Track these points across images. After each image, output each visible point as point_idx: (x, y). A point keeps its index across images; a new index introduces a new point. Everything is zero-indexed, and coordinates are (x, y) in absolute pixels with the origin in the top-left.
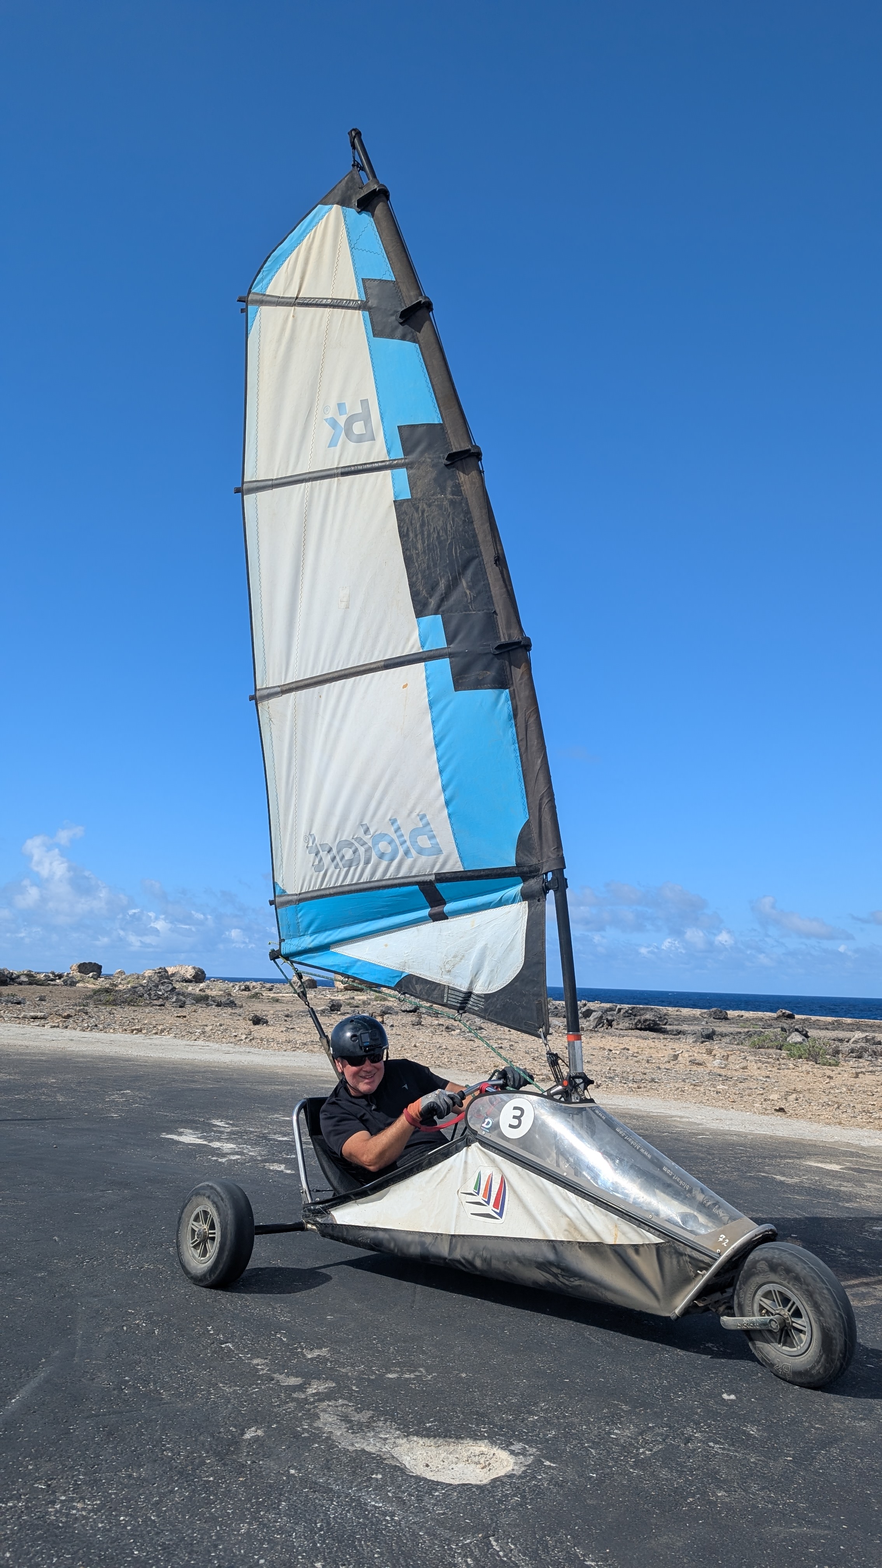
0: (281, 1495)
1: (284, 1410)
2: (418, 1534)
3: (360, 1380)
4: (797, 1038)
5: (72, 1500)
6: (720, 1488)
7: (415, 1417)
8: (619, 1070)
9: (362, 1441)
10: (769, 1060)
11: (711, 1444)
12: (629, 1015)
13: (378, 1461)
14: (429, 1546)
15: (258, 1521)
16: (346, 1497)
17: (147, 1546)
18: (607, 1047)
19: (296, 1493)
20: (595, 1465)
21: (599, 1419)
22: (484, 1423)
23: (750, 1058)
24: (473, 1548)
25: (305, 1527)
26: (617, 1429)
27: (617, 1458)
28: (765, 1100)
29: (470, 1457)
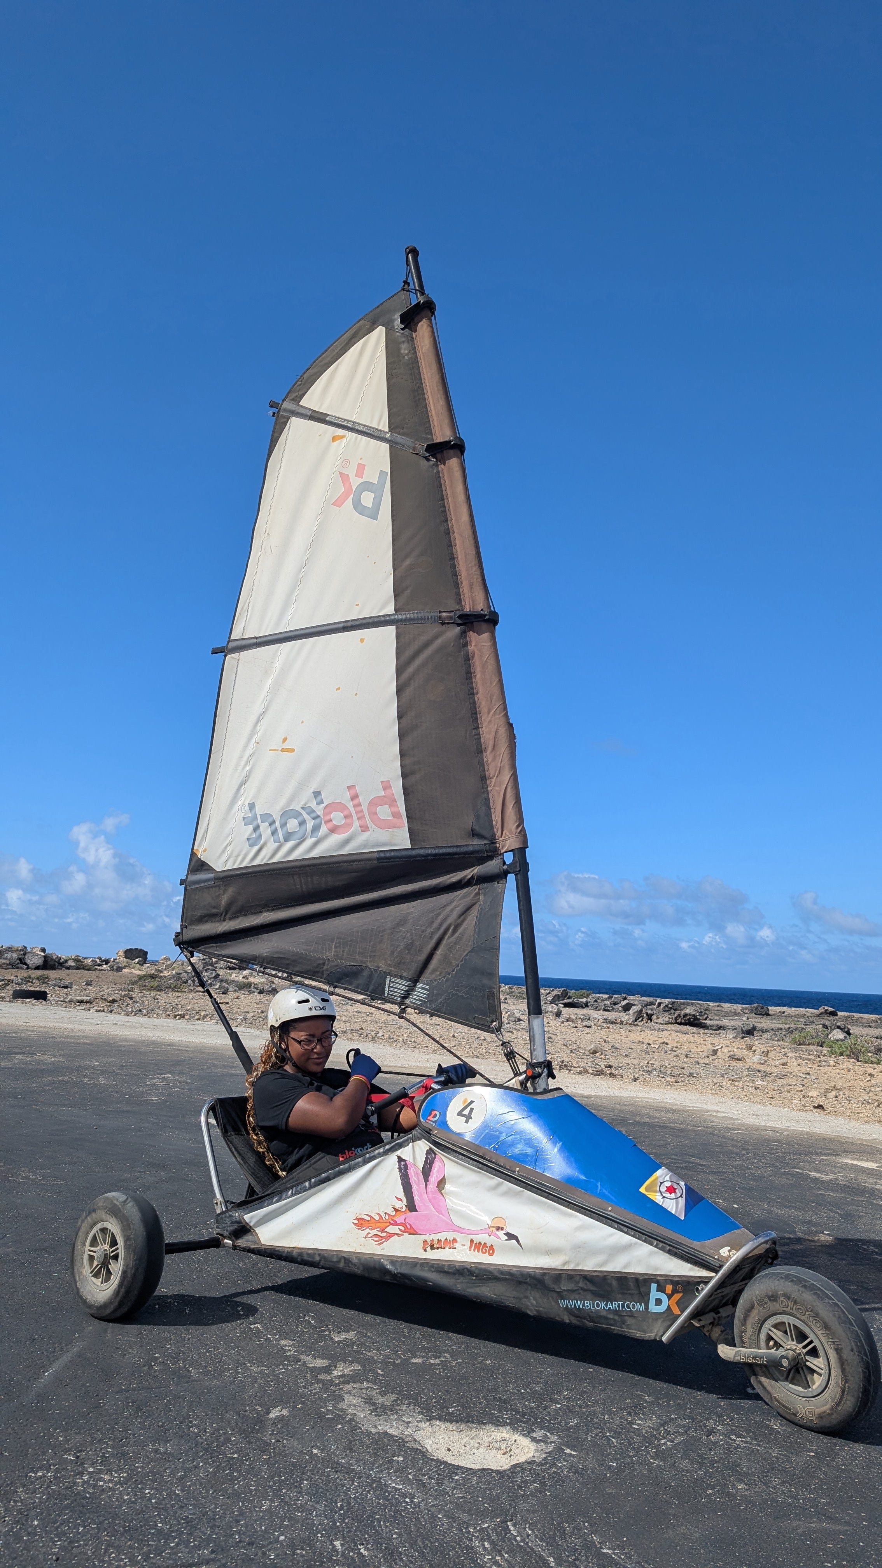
0: (303, 1473)
1: (309, 1391)
2: (437, 1516)
3: (385, 1364)
4: (838, 1035)
5: (100, 1472)
6: (740, 1481)
7: (438, 1401)
8: (657, 1064)
9: (385, 1423)
10: (809, 1057)
11: (733, 1437)
12: (667, 1009)
13: (400, 1443)
14: (447, 1529)
15: (280, 1499)
16: (368, 1478)
17: (170, 1519)
18: (646, 1041)
19: (318, 1472)
20: (616, 1454)
21: (621, 1409)
22: (507, 1410)
23: (790, 1054)
24: (491, 1532)
25: (325, 1506)
26: (639, 1419)
27: (638, 1449)
28: (804, 1097)
29: (492, 1443)
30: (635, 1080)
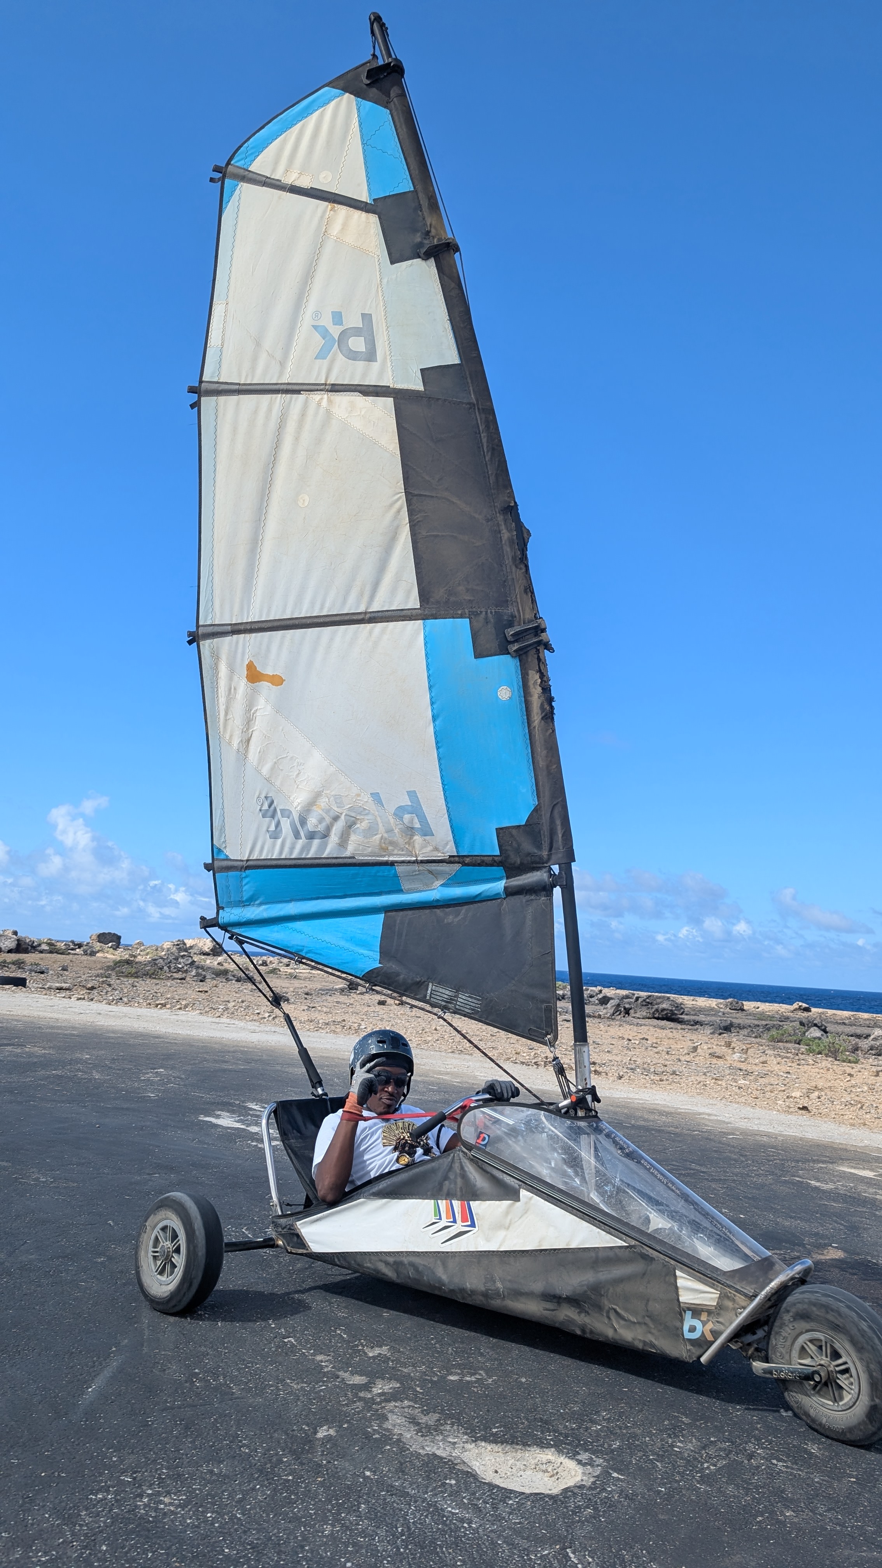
0: (360, 1497)
1: (353, 1409)
2: (497, 1543)
3: (423, 1383)
4: (816, 1033)
5: (159, 1494)
6: (788, 1508)
7: (480, 1421)
8: (639, 1061)
9: (432, 1444)
10: (788, 1055)
11: (775, 1461)
12: (645, 1003)
13: (451, 1466)
14: (508, 1556)
15: (341, 1523)
16: (423, 1502)
17: (236, 1545)
18: (626, 1037)
19: (374, 1495)
20: (662, 1479)
21: (660, 1430)
22: (549, 1431)
23: (769, 1052)
24: (552, 1560)
25: (387, 1531)
26: (679, 1442)
27: (683, 1473)
28: (788, 1097)
29: (538, 1465)
30: (620, 1078)
